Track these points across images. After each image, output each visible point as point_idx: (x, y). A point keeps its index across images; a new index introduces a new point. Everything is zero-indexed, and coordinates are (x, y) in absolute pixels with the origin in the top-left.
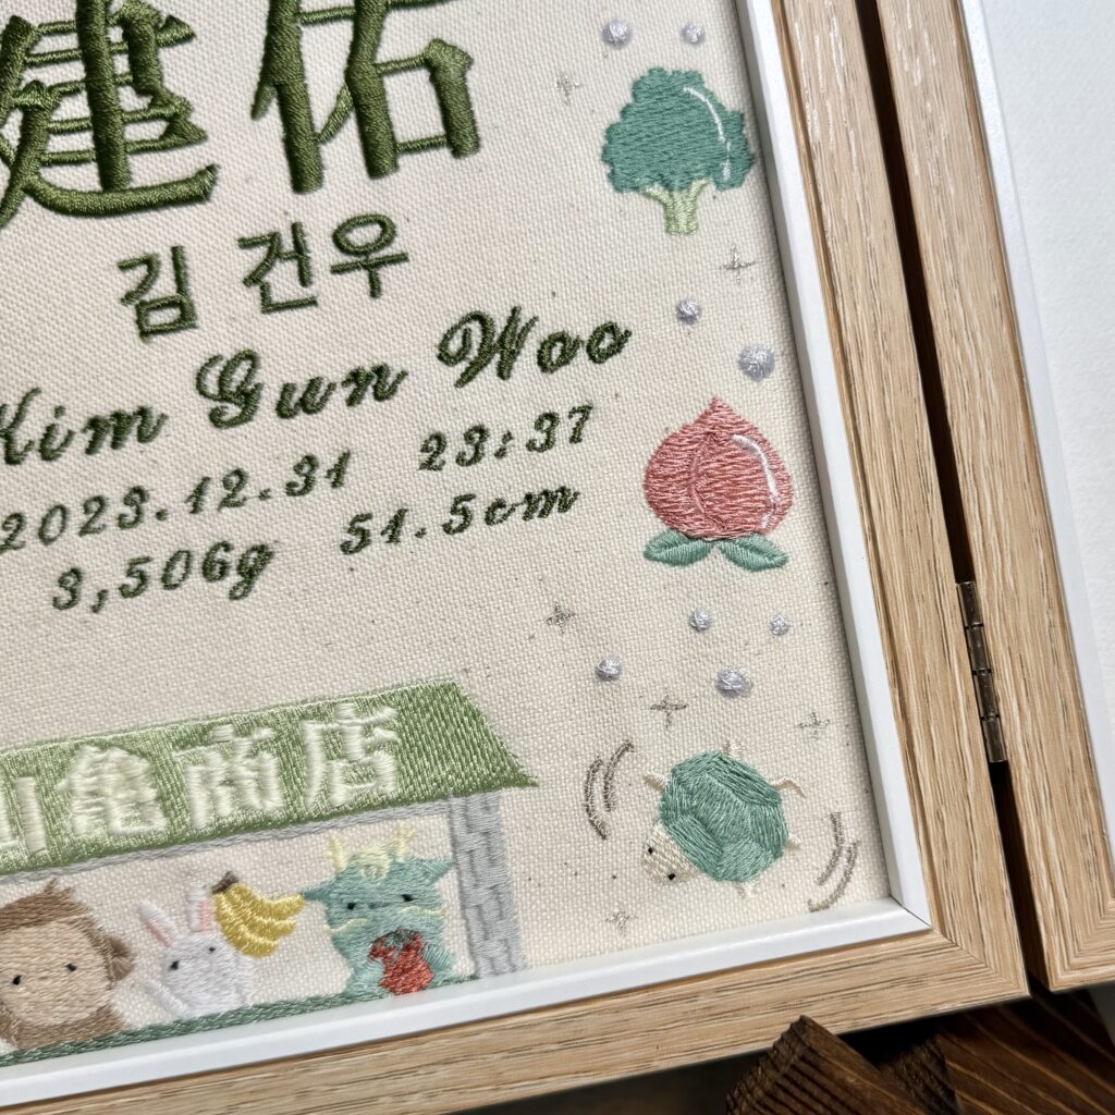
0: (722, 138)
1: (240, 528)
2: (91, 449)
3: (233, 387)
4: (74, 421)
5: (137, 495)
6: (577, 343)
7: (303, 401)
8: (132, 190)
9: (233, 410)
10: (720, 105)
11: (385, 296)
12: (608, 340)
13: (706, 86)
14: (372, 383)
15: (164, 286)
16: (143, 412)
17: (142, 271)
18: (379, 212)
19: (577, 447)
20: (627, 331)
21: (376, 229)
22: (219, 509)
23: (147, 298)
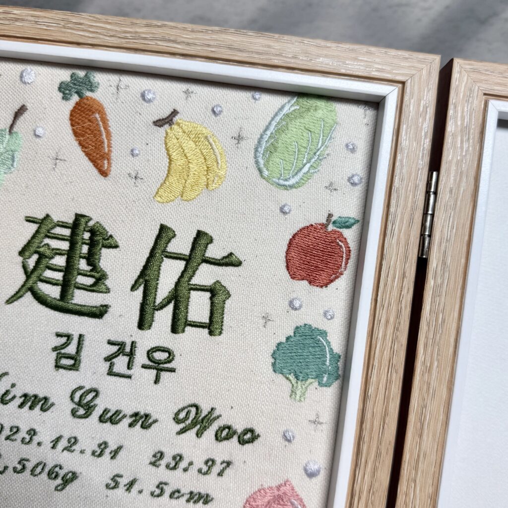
0: (328, 363)
1: (69, 461)
2: (21, 406)
3: (85, 401)
4: (18, 392)
5: (32, 432)
6: (235, 432)
7: (111, 418)
8: (72, 303)
9: (81, 412)
10: (331, 349)
11: (160, 384)
12: (249, 436)
13: (328, 338)
14: (142, 420)
15: (71, 349)
16: (46, 399)
17: (64, 340)
18: (170, 347)
19: (220, 478)
20: (258, 435)
21: (166, 355)
22: (63, 451)
23: (63, 351)
